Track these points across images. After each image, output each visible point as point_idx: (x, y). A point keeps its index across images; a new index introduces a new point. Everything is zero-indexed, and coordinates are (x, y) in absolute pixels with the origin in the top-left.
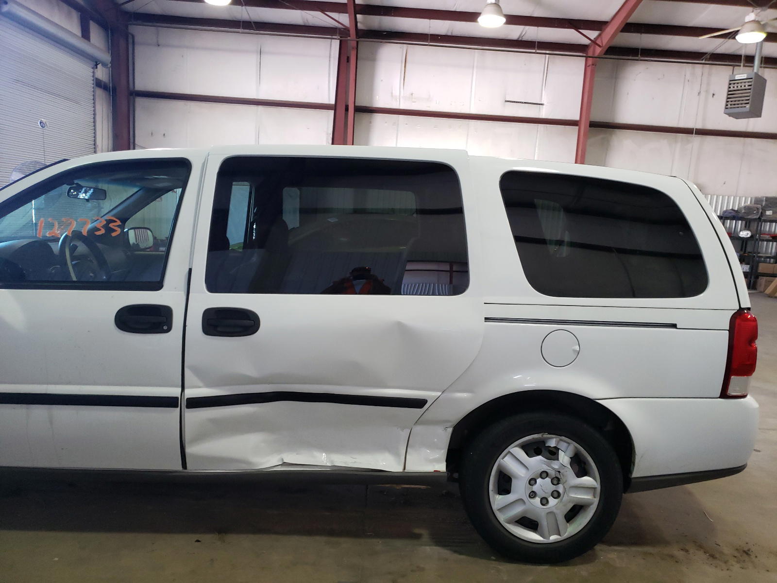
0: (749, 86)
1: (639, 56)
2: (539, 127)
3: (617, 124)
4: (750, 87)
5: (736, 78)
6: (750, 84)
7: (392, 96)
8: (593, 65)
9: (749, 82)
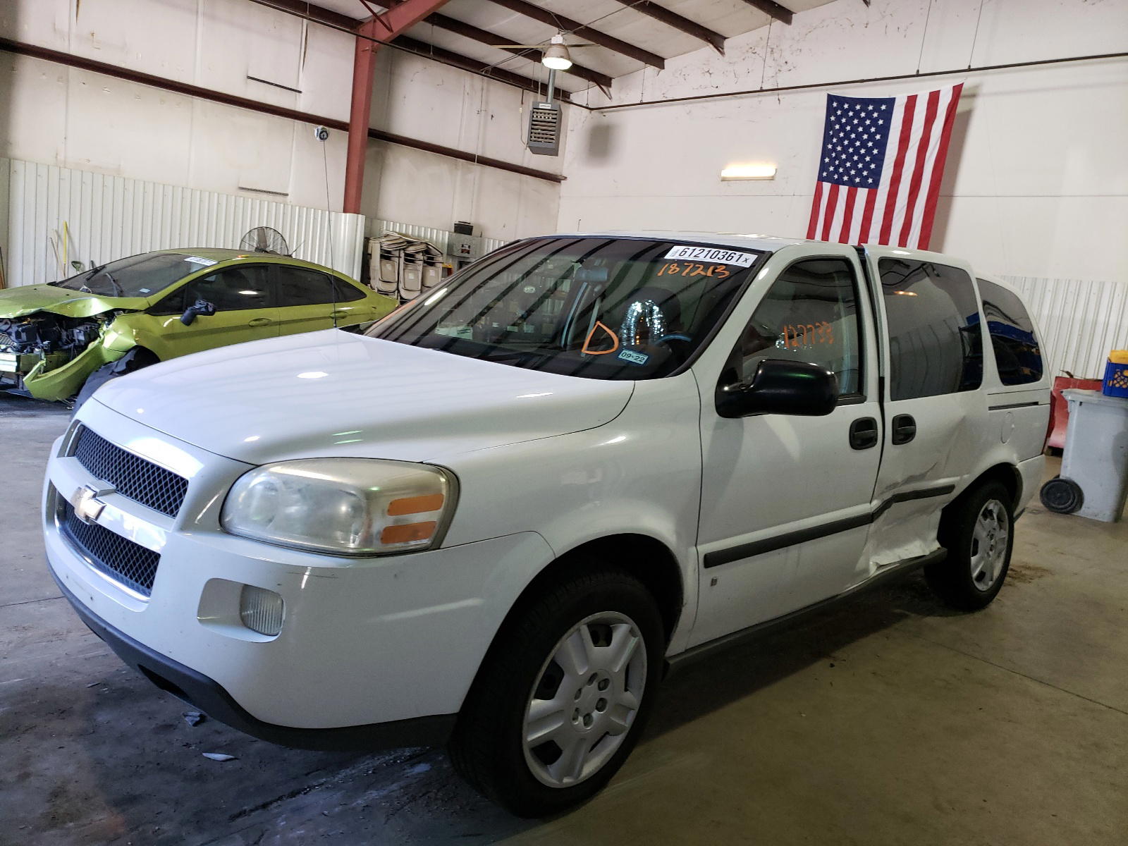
0: (553, 118)
1: (431, 53)
2: (296, 124)
3: (394, 135)
4: (554, 121)
5: (540, 107)
6: (554, 116)
7: (55, 30)
8: (373, 51)
9: (553, 114)
